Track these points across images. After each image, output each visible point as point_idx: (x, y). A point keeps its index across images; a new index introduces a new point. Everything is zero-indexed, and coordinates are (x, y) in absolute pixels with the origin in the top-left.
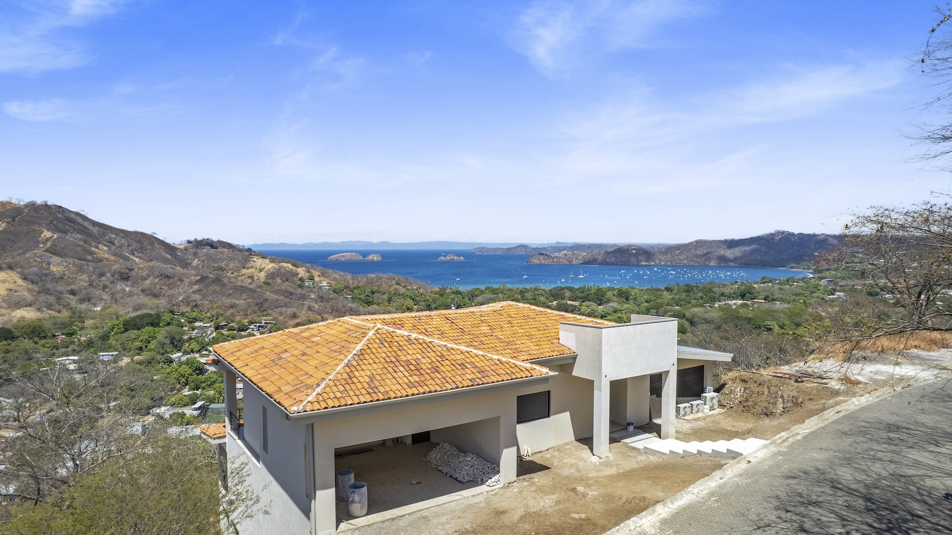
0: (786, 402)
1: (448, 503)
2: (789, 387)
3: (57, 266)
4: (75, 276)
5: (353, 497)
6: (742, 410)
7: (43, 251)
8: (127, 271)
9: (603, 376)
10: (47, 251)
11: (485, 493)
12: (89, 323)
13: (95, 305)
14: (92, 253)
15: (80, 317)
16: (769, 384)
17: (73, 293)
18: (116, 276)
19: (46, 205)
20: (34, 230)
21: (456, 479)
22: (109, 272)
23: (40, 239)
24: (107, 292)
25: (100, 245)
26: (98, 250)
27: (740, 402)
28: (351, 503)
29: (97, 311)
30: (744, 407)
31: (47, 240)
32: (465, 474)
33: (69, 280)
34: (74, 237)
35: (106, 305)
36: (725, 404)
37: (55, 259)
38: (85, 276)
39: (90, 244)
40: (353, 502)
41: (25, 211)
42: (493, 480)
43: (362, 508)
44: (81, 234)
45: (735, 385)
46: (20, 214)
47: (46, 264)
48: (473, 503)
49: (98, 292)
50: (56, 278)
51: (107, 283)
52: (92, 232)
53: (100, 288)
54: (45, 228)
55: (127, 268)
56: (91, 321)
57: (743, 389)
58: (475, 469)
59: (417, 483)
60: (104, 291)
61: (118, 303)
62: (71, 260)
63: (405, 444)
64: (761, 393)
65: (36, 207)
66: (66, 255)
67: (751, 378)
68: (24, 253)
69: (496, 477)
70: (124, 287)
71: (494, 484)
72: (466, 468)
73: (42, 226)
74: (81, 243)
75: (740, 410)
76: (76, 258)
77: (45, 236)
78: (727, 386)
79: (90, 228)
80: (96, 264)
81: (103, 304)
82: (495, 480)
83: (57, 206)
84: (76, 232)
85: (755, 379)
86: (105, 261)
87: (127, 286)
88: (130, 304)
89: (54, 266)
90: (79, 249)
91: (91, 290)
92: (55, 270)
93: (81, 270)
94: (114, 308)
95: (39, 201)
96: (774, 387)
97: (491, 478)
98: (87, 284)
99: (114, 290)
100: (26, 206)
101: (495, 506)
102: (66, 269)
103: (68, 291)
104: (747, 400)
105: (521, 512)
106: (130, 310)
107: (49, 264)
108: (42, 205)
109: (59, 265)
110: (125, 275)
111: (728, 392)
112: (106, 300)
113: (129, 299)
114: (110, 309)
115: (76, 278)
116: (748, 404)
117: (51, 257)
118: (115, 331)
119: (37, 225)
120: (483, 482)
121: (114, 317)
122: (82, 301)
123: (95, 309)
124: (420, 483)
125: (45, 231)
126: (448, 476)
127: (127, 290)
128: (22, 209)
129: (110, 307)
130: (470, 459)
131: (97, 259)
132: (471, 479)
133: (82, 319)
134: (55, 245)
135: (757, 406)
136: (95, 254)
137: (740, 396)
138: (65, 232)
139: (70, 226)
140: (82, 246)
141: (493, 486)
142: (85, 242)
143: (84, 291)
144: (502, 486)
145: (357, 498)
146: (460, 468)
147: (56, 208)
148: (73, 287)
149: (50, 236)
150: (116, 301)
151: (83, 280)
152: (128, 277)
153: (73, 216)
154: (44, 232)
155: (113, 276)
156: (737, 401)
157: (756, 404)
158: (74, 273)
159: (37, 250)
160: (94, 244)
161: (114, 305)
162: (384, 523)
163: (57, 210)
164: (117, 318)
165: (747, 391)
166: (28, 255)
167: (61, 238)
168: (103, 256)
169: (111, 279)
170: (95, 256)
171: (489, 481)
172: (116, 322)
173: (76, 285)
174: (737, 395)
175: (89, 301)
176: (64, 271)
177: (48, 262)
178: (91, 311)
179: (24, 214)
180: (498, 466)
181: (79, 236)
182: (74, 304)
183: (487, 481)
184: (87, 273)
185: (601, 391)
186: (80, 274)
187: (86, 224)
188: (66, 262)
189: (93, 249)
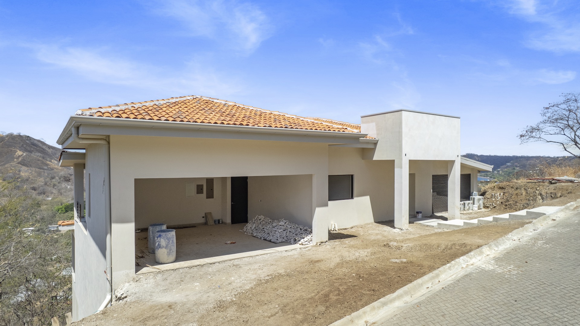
0: (545, 198)
1: (261, 255)
2: (545, 187)
3: (25, 172)
4: (36, 179)
5: (159, 242)
6: (505, 208)
7: (16, 163)
8: (69, 176)
9: (404, 155)
10: (19, 163)
11: (299, 249)
12: (43, 207)
13: (48, 197)
14: (47, 165)
15: (38, 204)
16: (526, 187)
17: (34, 189)
18: (62, 179)
19: (20, 136)
20: (11, 150)
21: (270, 241)
22: (57, 176)
23: (15, 156)
24: (55, 189)
25: (52, 160)
26: (51, 163)
27: (502, 203)
28: (157, 248)
29: (49, 200)
30: (506, 205)
31: (19, 156)
32: (278, 236)
33: (32, 181)
34: (36, 155)
35: (55, 197)
36: (489, 206)
37: (24, 168)
38: (42, 178)
39: (46, 160)
40: (160, 246)
41: (6, 139)
42: (306, 239)
43: (169, 254)
44: (41, 153)
45: (494, 191)
46: (3, 141)
47: (18, 171)
48: (287, 255)
49: (50, 189)
50: (24, 180)
51: (56, 183)
52: (48, 152)
53: (51, 186)
54: (18, 149)
55: (69, 174)
56: (45, 207)
57: (502, 194)
58: (288, 232)
59: (231, 243)
60: (54, 188)
61: (62, 195)
62: (34, 169)
63: (225, 224)
64: (520, 194)
65: (13, 137)
66: (31, 166)
67: (507, 185)
68: (4, 165)
69: (309, 237)
70: (67, 186)
71: (307, 243)
72: (280, 231)
73: (17, 148)
74: (40, 158)
75: (503, 208)
76: (37, 168)
77: (18, 154)
78: (487, 193)
79: (47, 149)
80: (49, 171)
81: (53, 196)
82: (307, 239)
83: (27, 136)
84: (38, 152)
85: (512, 186)
86: (55, 169)
87: (68, 185)
88: (70, 196)
89: (22, 173)
90: (39, 162)
91: (46, 188)
92: (23, 175)
93: (39, 175)
94: (60, 198)
95: (15, 133)
96: (531, 188)
97: (304, 238)
98: (43, 183)
99: (60, 187)
100: (7, 136)
101: (310, 257)
102: (30, 174)
103: (31, 188)
104: (508, 201)
105: (338, 260)
106: (70, 199)
107: (20, 171)
108: (17, 135)
109: (26, 172)
110: (67, 178)
111: (489, 197)
112: (55, 194)
113: (69, 193)
114: (57, 199)
115: (36, 180)
116: (509, 203)
117: (21, 167)
118: (60, 212)
119: (13, 148)
120: (295, 241)
121: (60, 204)
122: (40, 194)
123: (48, 199)
124: (234, 243)
125: (19, 151)
126: (262, 239)
127: (68, 187)
128: (5, 138)
129: (57, 198)
130: (283, 223)
131: (50, 168)
132: (284, 241)
133: (39, 205)
134: (24, 160)
135: (518, 204)
136: (49, 165)
137: (500, 198)
138: (31, 152)
139: (34, 148)
140: (41, 160)
141: (306, 245)
142: (43, 158)
143: (41, 188)
144: (315, 244)
145: (163, 242)
146: (273, 232)
147: (26, 137)
148: (34, 185)
149: (21, 154)
150: (61, 194)
151: (40, 181)
152: (70, 179)
153: (36, 142)
154: (17, 152)
155: (60, 179)
156: (498, 202)
157: (516, 202)
158: (35, 177)
159: (13, 163)
160: (48, 159)
161: (60, 196)
162: (192, 269)
163: (26, 138)
164: (61, 205)
165: (506, 194)
166: (7, 166)
167: (28, 155)
168: (54, 166)
169: (59, 180)
170: (49, 166)
171: (302, 240)
172: (61, 207)
173: (36, 184)
174: (497, 198)
175: (44, 194)
176: (29, 176)
177: (19, 170)
178: (45, 200)
179: (6, 141)
180: (311, 227)
181: (39, 154)
182: (34, 196)
183: (299, 241)
184: (44, 177)
185: (401, 168)
186: (39, 177)
187: (44, 147)
188: (31, 170)
189: (48, 162)
